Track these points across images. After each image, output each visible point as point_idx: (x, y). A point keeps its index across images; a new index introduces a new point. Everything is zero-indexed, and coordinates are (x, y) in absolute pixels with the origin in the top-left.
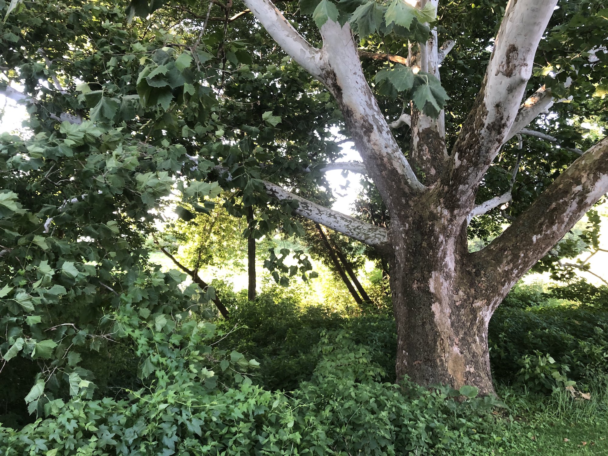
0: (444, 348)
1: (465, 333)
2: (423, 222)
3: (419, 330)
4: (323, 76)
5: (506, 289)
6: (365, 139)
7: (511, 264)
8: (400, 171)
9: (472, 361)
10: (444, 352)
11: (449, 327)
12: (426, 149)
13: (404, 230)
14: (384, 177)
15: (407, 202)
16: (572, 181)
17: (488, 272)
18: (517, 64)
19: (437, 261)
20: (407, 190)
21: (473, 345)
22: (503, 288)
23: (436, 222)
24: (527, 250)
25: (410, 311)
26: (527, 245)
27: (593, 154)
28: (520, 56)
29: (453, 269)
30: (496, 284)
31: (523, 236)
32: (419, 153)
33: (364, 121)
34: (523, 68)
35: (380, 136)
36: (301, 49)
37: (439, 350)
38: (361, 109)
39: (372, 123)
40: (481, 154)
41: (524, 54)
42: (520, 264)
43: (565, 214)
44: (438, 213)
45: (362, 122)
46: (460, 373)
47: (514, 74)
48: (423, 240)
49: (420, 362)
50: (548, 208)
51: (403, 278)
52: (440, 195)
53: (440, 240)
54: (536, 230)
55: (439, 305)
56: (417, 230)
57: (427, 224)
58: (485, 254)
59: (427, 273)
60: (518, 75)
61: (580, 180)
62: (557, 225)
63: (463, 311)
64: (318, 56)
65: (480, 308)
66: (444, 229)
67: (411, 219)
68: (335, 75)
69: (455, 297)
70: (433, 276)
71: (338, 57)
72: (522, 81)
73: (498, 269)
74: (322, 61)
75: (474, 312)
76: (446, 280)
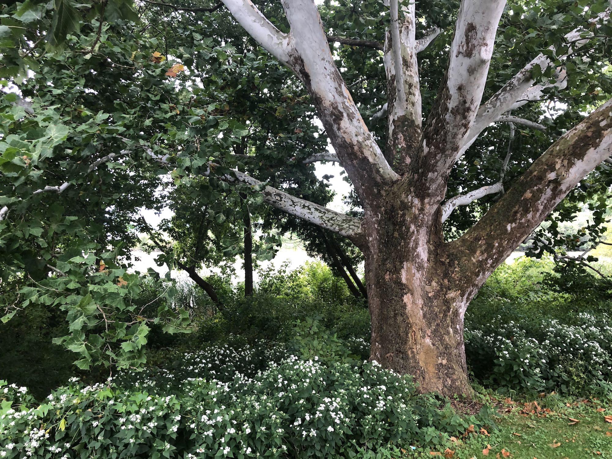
0: (415, 340)
1: (437, 324)
2: (394, 212)
3: (391, 321)
4: (291, 63)
5: (479, 280)
6: (335, 127)
7: (486, 255)
8: (371, 160)
9: (444, 353)
10: (416, 344)
11: (421, 318)
12: (401, 137)
13: (377, 220)
14: (354, 166)
15: (379, 191)
16: (546, 167)
17: (462, 263)
18: (476, 44)
19: (409, 251)
20: (378, 179)
21: (446, 337)
22: (478, 279)
23: (406, 212)
24: (501, 239)
25: (382, 302)
26: (502, 234)
27: (568, 139)
28: (479, 35)
29: (426, 260)
30: (469, 274)
31: (497, 225)
32: (395, 142)
33: (333, 108)
34: (483, 49)
35: (350, 124)
36: (269, 35)
37: (410, 342)
38: (330, 95)
39: (342, 110)
40: (447, 140)
41: (483, 34)
42: (494, 254)
43: (539, 202)
44: (409, 202)
45: (331, 109)
46: (431, 365)
47: (474, 55)
48: (394, 230)
49: (392, 355)
50: (522, 196)
51: (376, 269)
52: (410, 184)
53: (411, 230)
54: (511, 218)
55: (410, 296)
56: (389, 220)
57: (398, 214)
58: (459, 244)
59: (399, 264)
60: (477, 55)
61: (554, 166)
62: (531, 213)
63: (435, 302)
64: (285, 42)
65: (453, 299)
66: (415, 219)
67: (383, 209)
68: (302, 61)
69: (428, 288)
70: (405, 267)
71: (305, 43)
72: (483, 62)
73: (472, 259)
74: (289, 47)
75: (447, 303)
76: (418, 271)
